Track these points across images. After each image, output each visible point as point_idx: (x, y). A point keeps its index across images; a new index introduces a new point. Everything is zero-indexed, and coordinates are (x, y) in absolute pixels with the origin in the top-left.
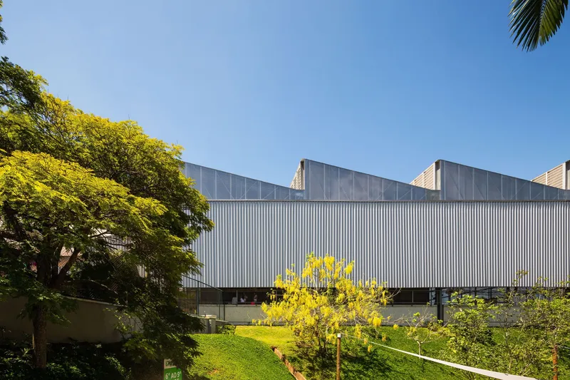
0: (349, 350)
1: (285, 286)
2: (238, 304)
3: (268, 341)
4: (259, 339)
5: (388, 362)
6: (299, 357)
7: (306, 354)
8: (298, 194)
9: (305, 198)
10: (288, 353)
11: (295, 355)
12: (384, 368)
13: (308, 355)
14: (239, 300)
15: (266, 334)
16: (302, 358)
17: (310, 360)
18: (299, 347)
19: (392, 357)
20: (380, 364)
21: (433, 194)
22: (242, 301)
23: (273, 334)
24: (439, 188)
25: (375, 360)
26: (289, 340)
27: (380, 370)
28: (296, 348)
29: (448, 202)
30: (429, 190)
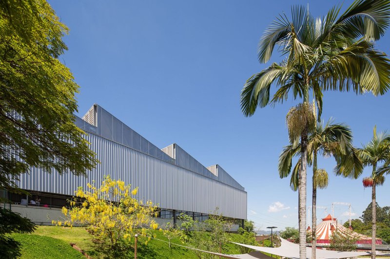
0: (131, 244)
1: (86, 196)
2: (29, 205)
3: (67, 239)
4: (56, 237)
5: (154, 250)
6: (96, 251)
7: (102, 249)
8: (92, 128)
9: (97, 133)
10: (86, 249)
11: (93, 249)
12: (153, 255)
13: (103, 249)
14: (29, 202)
15: (62, 233)
16: (99, 251)
17: (105, 253)
18: (95, 243)
19: (156, 247)
20: (150, 252)
21: (172, 161)
22: (33, 202)
23: (71, 233)
24: (175, 158)
25: (147, 249)
26: (86, 238)
27: (151, 255)
28: (93, 244)
29: (179, 167)
30: (171, 158)
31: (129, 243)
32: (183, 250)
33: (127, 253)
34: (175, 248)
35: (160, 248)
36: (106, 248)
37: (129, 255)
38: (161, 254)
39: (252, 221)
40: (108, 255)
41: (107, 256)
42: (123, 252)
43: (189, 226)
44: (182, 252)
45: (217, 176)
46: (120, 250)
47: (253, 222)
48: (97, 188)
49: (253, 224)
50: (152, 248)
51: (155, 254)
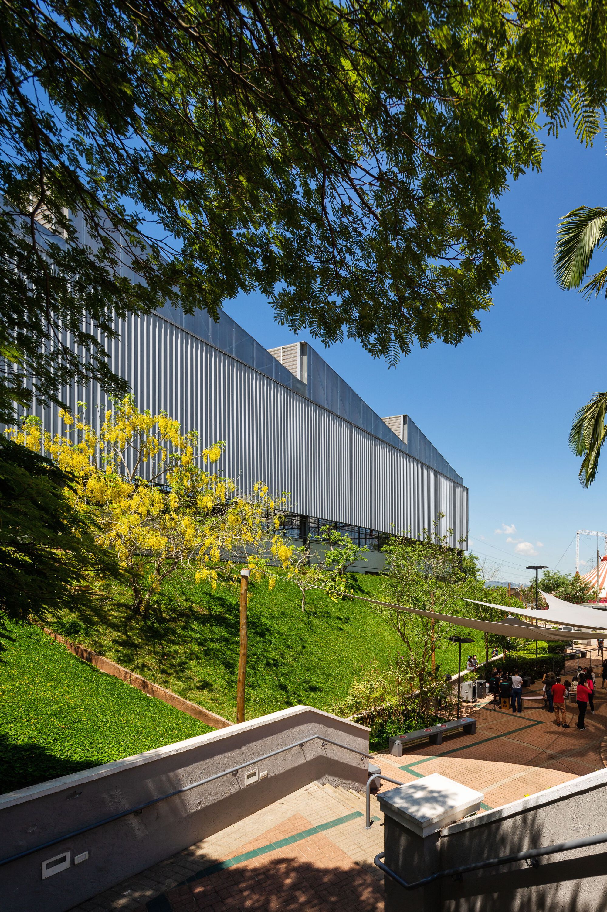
19: (267, 613)
21: (299, 386)
24: (305, 381)
29: (316, 404)
30: (294, 377)
31: (186, 600)
32: (339, 618)
33: (184, 628)
34: (315, 613)
35: (277, 614)
36: (116, 614)
37: (193, 634)
38: (284, 629)
39: (476, 555)
40: (125, 633)
41: (124, 637)
42: (173, 624)
43: (347, 560)
44: (336, 624)
45: (406, 441)
46: (161, 620)
47: (477, 559)
48: (94, 427)
49: (476, 562)
50: (256, 612)
51: (268, 630)
